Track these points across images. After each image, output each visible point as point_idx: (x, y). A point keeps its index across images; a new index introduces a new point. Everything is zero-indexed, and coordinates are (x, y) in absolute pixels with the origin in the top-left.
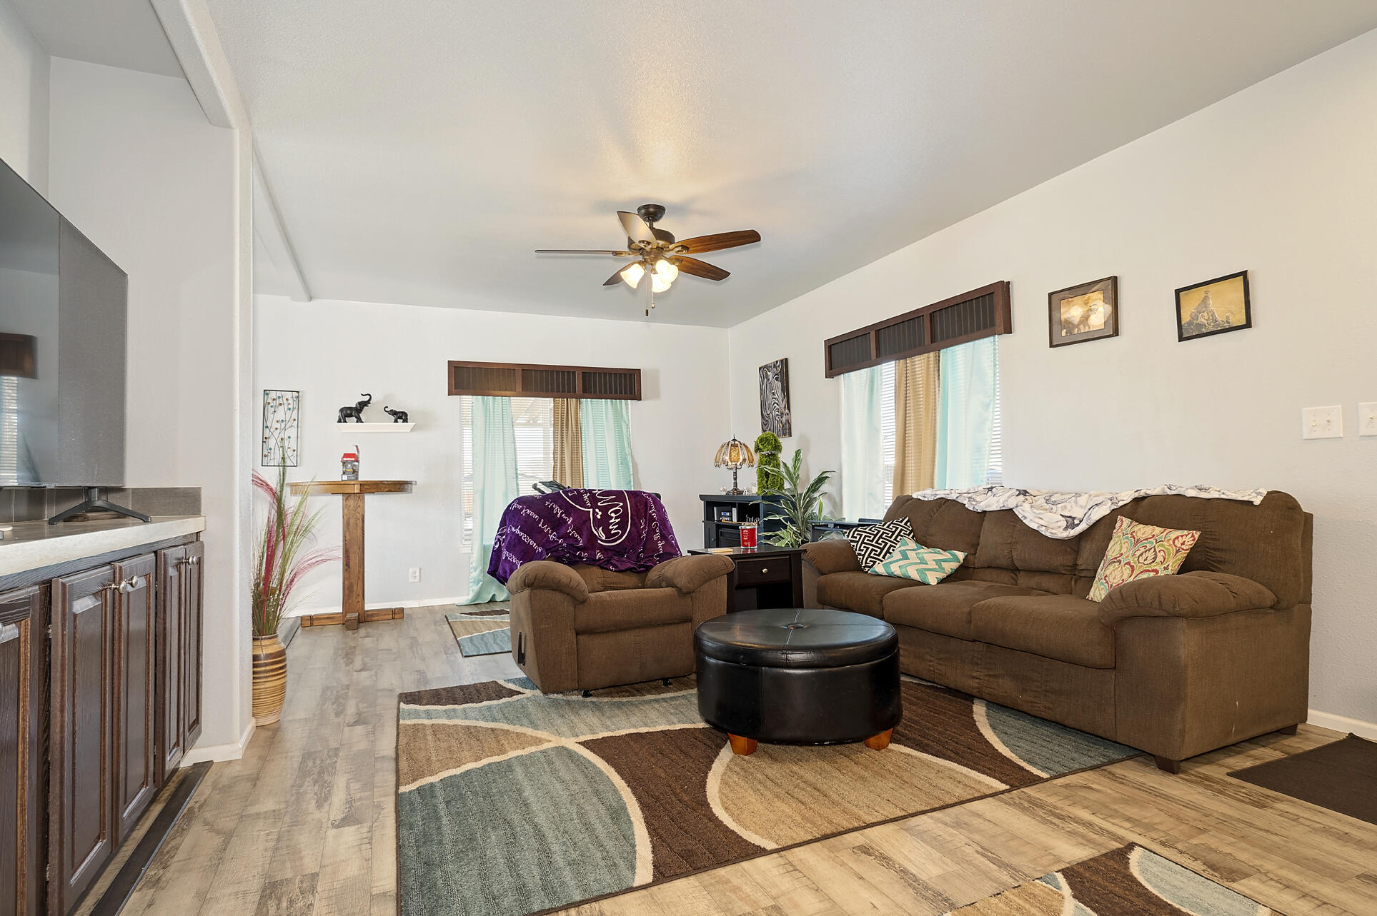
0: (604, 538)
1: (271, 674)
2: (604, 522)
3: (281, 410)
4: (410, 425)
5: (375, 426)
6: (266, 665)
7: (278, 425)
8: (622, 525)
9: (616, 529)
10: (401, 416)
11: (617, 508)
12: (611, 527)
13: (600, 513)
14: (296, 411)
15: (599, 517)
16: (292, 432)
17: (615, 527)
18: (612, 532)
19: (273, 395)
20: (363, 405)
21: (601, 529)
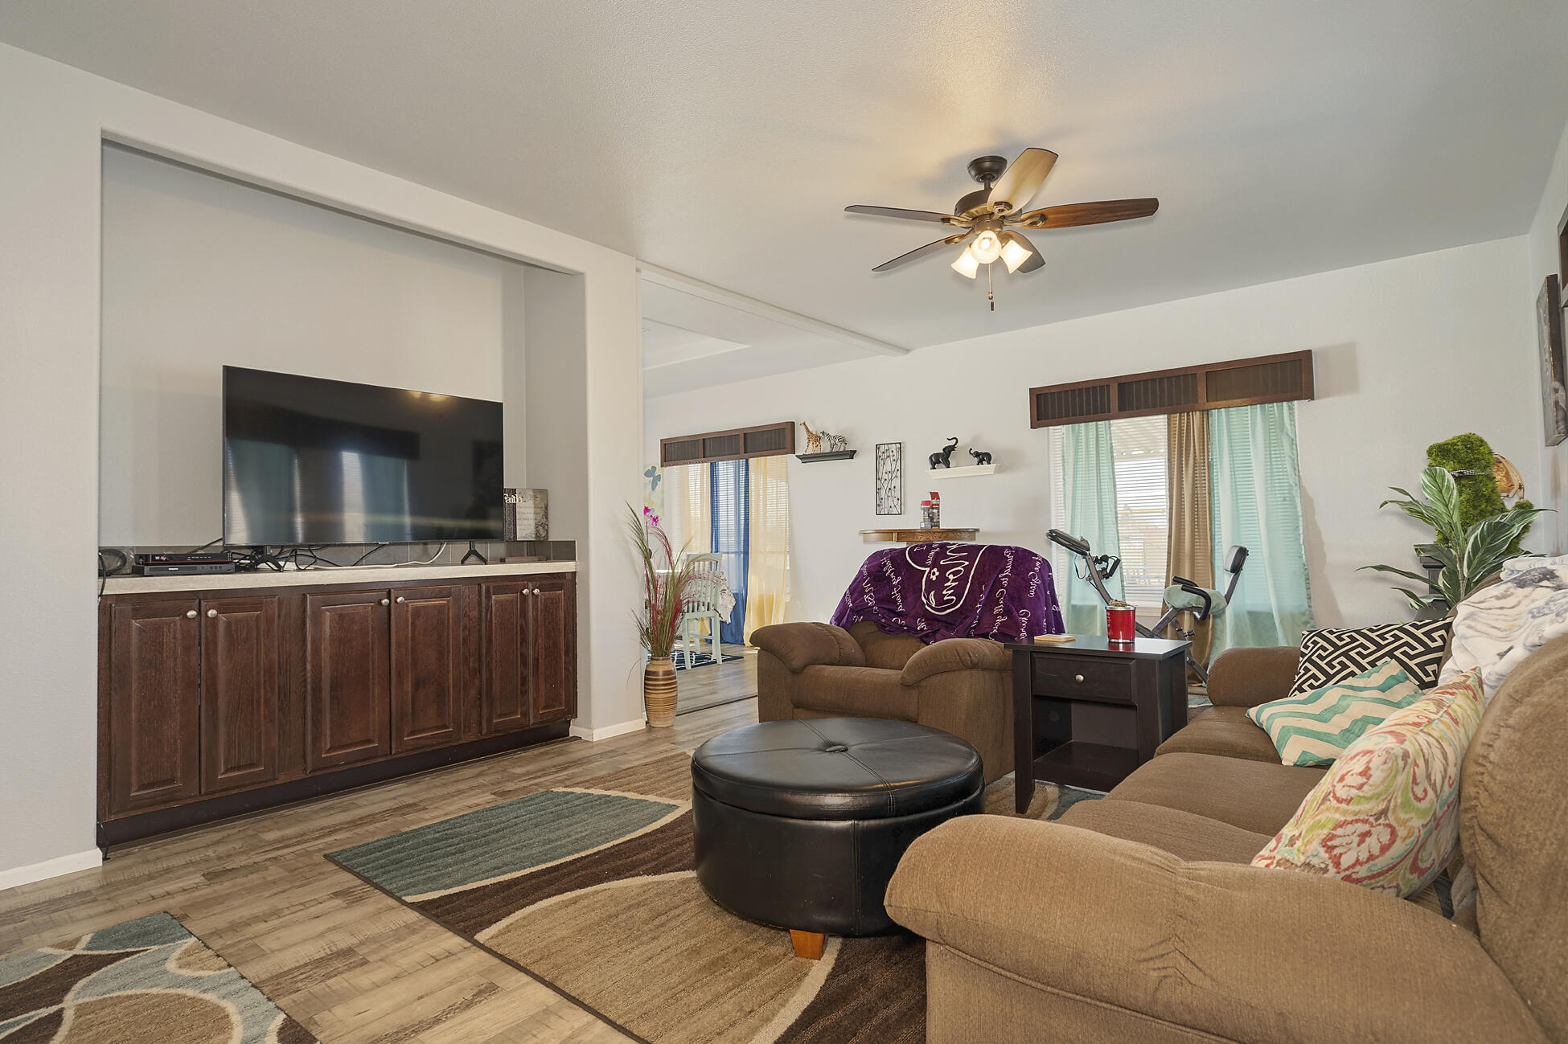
0: (934, 606)
1: (663, 688)
2: (937, 586)
3: (888, 462)
4: (993, 466)
5: (963, 470)
6: (663, 680)
7: (886, 476)
8: (958, 592)
9: (950, 595)
10: (983, 458)
11: (959, 568)
12: (944, 592)
13: (937, 574)
14: (899, 461)
15: (934, 578)
16: (896, 483)
17: (950, 592)
18: (945, 598)
19: (882, 448)
20: (949, 450)
21: (933, 593)
